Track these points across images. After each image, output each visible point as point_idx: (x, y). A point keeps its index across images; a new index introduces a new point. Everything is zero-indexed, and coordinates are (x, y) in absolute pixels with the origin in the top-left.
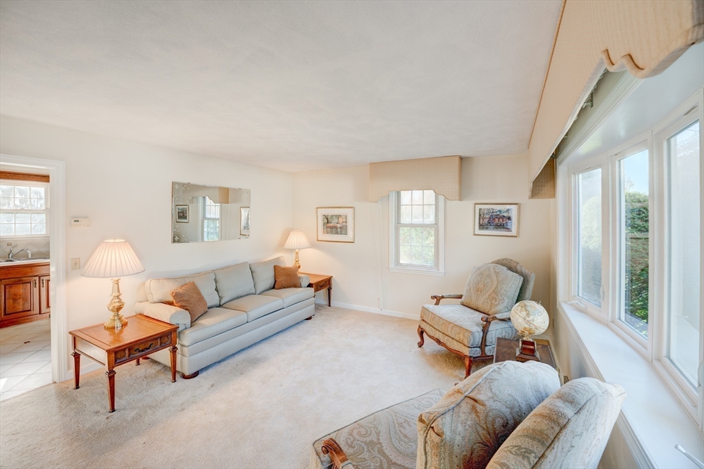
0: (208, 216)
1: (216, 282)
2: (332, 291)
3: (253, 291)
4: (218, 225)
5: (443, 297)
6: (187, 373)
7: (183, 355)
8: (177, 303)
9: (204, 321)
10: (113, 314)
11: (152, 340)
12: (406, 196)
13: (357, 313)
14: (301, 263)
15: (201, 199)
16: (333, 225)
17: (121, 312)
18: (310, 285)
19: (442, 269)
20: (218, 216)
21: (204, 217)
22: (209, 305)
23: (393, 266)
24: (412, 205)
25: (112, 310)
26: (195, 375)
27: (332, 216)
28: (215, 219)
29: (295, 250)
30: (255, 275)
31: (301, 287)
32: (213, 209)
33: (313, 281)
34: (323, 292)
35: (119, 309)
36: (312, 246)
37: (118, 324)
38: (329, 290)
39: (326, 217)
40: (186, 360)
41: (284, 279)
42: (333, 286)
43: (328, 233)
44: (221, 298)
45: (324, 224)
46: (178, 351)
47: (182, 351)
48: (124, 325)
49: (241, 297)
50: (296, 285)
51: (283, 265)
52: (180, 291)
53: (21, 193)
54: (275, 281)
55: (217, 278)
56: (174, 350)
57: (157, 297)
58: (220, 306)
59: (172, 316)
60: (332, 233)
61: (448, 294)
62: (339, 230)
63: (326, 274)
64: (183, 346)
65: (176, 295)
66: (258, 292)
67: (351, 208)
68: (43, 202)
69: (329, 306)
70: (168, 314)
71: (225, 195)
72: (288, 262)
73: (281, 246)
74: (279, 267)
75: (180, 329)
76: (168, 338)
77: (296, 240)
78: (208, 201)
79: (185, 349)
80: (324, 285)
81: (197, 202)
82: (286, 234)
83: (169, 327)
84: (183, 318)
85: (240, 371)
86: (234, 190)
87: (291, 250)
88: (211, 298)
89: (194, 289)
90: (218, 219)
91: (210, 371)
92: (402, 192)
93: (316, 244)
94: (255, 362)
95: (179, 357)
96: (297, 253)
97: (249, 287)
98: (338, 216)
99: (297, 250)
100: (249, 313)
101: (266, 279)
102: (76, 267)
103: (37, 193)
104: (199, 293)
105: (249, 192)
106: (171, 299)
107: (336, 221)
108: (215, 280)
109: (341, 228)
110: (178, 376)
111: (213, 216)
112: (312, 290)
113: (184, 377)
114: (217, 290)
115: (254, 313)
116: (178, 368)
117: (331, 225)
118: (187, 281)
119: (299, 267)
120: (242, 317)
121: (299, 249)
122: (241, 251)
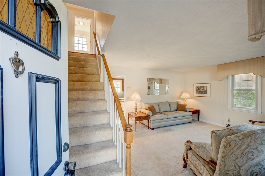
0: (156, 88)
1: (159, 106)
2: (200, 116)
3: (170, 110)
4: (159, 91)
5: (256, 122)
6: (151, 128)
7: (150, 123)
8: (149, 109)
9: (156, 116)
10: (135, 110)
11: (144, 117)
12: (237, 77)
13: (211, 124)
14: (187, 104)
15: (154, 83)
16: (201, 91)
17: (137, 110)
18: (190, 111)
19: (259, 110)
20: (159, 88)
21: (155, 89)
22: (157, 112)
23: (230, 107)
24: (241, 81)
25: (135, 109)
26: (153, 129)
27: (200, 87)
28: (158, 89)
29: (185, 99)
30: (170, 106)
31: (186, 111)
32: (157, 86)
33: (191, 110)
34: (196, 115)
35: (137, 109)
36: (191, 98)
37: (136, 112)
38: (199, 114)
39: (198, 87)
40: (151, 124)
41: (181, 108)
42: (200, 113)
43: (198, 93)
44: (160, 111)
45: (197, 90)
46: (149, 122)
47: (150, 122)
48: (138, 113)
49: (166, 111)
50: (185, 110)
51: (180, 104)
52: (150, 107)
53: (116, 83)
54: (177, 108)
55: (159, 105)
56: (148, 121)
57: (144, 108)
58: (160, 113)
59: (148, 113)
60: (200, 93)
61: (260, 121)
62: (203, 92)
63: (198, 109)
64: (150, 120)
65: (149, 108)
66: (171, 111)
67: (209, 83)
68: (119, 85)
69: (199, 120)
70: (147, 112)
71: (161, 81)
72: (182, 103)
73: (179, 97)
74: (178, 104)
75: (150, 116)
76: (147, 117)
77: (185, 95)
78: (156, 84)
79: (151, 121)
80: (196, 112)
81: (153, 84)
82: (181, 94)
83: (147, 115)
84: (150, 113)
85: (166, 131)
86: (164, 79)
87: (183, 99)
88: (158, 111)
89: (153, 107)
90: (159, 89)
91: (157, 129)
92: (235, 75)
93: (193, 97)
94: (170, 130)
95: (149, 123)
96: (185, 100)
97: (168, 109)
98: (203, 87)
99: (186, 99)
100: (168, 116)
101: (174, 107)
102: (128, 99)
103: (118, 83)
104: (154, 108)
105: (168, 80)
106: (148, 109)
107: (202, 88)
108: (158, 105)
109: (204, 91)
110: (149, 128)
111: (157, 88)
112: (191, 113)
113: (151, 129)
114: (159, 108)
115: (170, 116)
116: (149, 127)
117: (200, 90)
118: (151, 105)
119: (186, 105)
120: (166, 117)
121: (187, 99)
122: (165, 98)
